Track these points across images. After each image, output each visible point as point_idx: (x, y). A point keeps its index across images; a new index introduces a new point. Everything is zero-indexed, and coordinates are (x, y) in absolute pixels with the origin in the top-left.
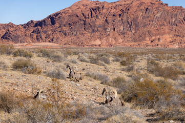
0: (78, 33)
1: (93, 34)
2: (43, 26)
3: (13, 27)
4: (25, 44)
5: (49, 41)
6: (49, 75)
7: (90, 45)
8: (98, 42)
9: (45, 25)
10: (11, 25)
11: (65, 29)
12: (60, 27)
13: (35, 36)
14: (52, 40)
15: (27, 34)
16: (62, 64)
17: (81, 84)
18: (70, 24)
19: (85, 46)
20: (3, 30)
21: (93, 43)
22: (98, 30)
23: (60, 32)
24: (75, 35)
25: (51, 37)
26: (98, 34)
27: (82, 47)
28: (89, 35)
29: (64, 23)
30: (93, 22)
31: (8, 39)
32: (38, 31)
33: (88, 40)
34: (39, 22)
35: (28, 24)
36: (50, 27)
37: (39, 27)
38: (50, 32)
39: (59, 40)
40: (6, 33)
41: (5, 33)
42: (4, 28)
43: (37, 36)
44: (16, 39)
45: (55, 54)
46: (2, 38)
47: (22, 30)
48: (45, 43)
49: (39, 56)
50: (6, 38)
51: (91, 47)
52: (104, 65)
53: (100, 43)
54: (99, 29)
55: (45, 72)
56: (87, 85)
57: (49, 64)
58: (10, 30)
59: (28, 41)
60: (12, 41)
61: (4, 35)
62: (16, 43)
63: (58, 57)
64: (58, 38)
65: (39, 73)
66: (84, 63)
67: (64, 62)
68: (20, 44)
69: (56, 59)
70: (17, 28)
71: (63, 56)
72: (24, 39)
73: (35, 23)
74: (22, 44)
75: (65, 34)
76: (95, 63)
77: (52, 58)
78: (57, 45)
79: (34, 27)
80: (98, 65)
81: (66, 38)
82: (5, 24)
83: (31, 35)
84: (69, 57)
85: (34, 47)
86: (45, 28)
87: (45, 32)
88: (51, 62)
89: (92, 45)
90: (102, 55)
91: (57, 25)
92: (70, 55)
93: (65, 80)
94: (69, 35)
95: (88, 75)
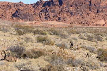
0: (84, 13)
1: (98, 14)
2: (51, 6)
3: (23, 6)
4: (34, 22)
5: (57, 20)
6: (58, 46)
7: (95, 25)
8: (102, 22)
9: (53, 5)
10: (21, 4)
11: (72, 9)
12: (67, 7)
13: (43, 15)
14: (59, 19)
15: (36, 13)
16: (67, 40)
17: (77, 52)
18: (76, 5)
19: (90, 26)
20: (14, 9)
21: (98, 22)
22: (102, 10)
23: (67, 11)
24: (81, 15)
25: (59, 16)
26: (102, 14)
27: (87, 26)
28: (94, 15)
29: (71, 4)
30: (98, 3)
31: (19, 17)
32: (46, 10)
33: (93, 20)
34: (47, 1)
35: (37, 4)
36: (57, 7)
37: (47, 7)
38: (57, 11)
39: (66, 19)
40: (17, 12)
41: (15, 11)
42: (15, 7)
43: (45, 15)
44: (26, 18)
45: (62, 33)
46: (12, 16)
47: (32, 9)
48: (52, 21)
49: (51, 34)
50: (17, 16)
51: (95, 26)
52: (96, 42)
53: (104, 23)
54: (104, 9)
55: (56, 44)
56: (80, 52)
57: (58, 40)
58: (20, 8)
59: (36, 19)
60: (22, 19)
61: (15, 13)
62: (26, 21)
63: (64, 35)
64: (64, 18)
65: (53, 44)
66: (83, 40)
67: (68, 39)
68: (30, 22)
69: (63, 37)
70: (27, 7)
71: (68, 35)
72: (33, 17)
73: (43, 3)
74: (31, 22)
75: (72, 14)
76: (91, 40)
77: (60, 36)
78: (64, 24)
79: (43, 6)
80: (92, 41)
81: (73, 18)
82: (16, 3)
83: (39, 14)
84: (72, 36)
85: (42, 25)
86: (53, 8)
87: (53, 12)
88: (59, 38)
89: (96, 25)
90: (98, 35)
91: (64, 5)
92: (74, 34)
93: (68, 49)
94: (75, 15)
95: (82, 47)
